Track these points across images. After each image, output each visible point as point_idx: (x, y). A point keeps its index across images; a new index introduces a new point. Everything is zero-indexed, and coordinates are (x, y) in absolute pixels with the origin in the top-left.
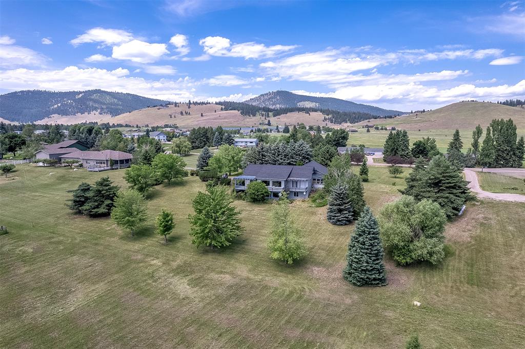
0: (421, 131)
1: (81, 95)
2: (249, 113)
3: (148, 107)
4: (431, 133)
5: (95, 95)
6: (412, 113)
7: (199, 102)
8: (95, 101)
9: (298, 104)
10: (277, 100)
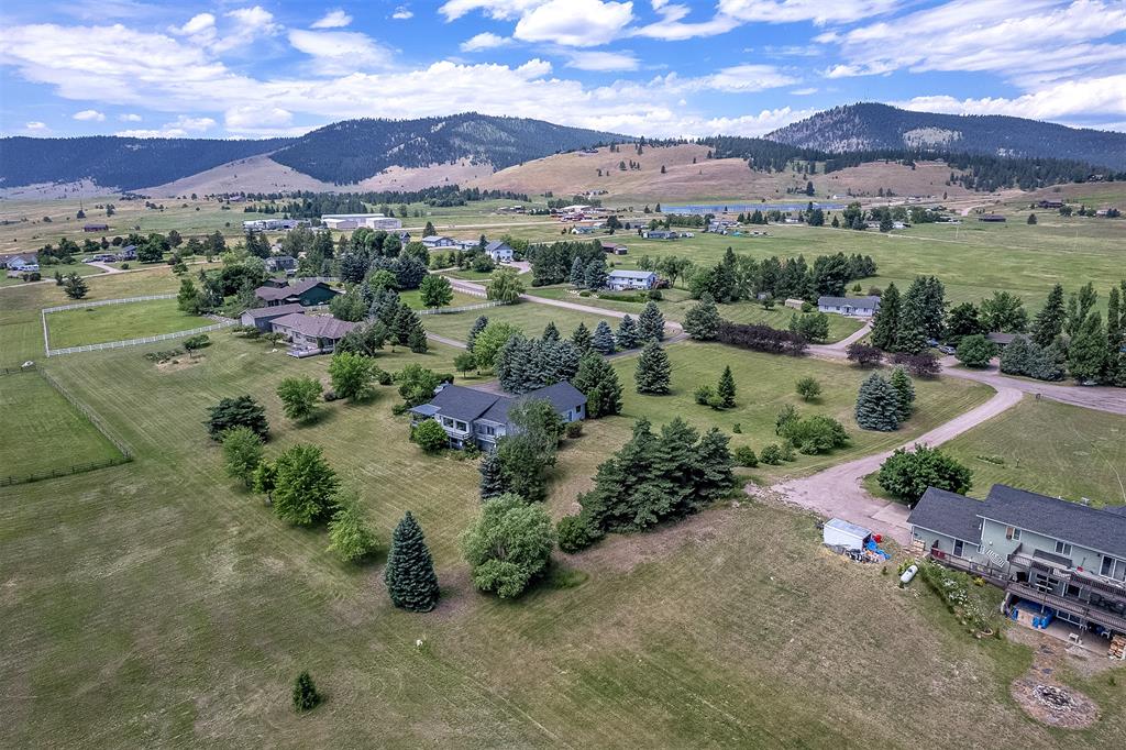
1: (440, 125)
2: (769, 164)
3: (558, 153)
5: (465, 125)
7: (662, 140)
8: (466, 137)
9: (906, 135)
10: (854, 126)
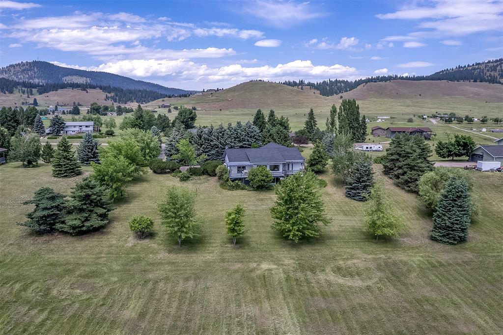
0: (222, 111)
2: (3, 89)
4: (233, 113)
6: (204, 91)
9: (64, 79)
10: (35, 73)
